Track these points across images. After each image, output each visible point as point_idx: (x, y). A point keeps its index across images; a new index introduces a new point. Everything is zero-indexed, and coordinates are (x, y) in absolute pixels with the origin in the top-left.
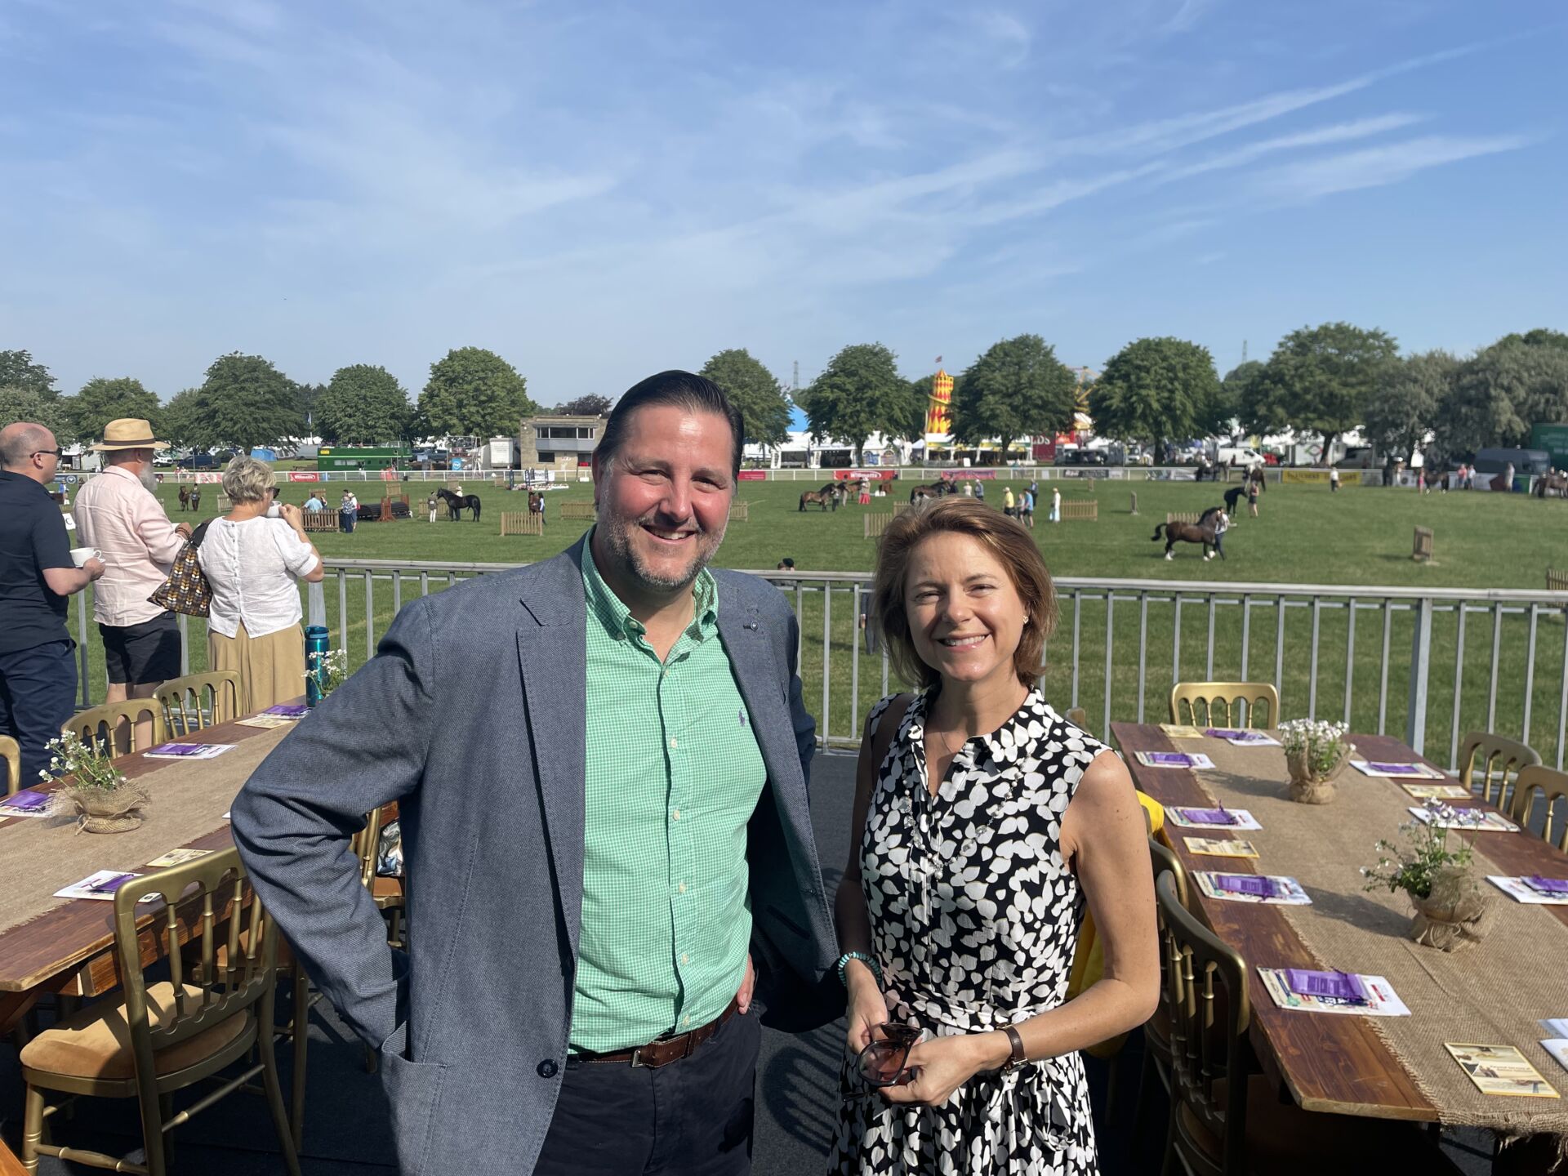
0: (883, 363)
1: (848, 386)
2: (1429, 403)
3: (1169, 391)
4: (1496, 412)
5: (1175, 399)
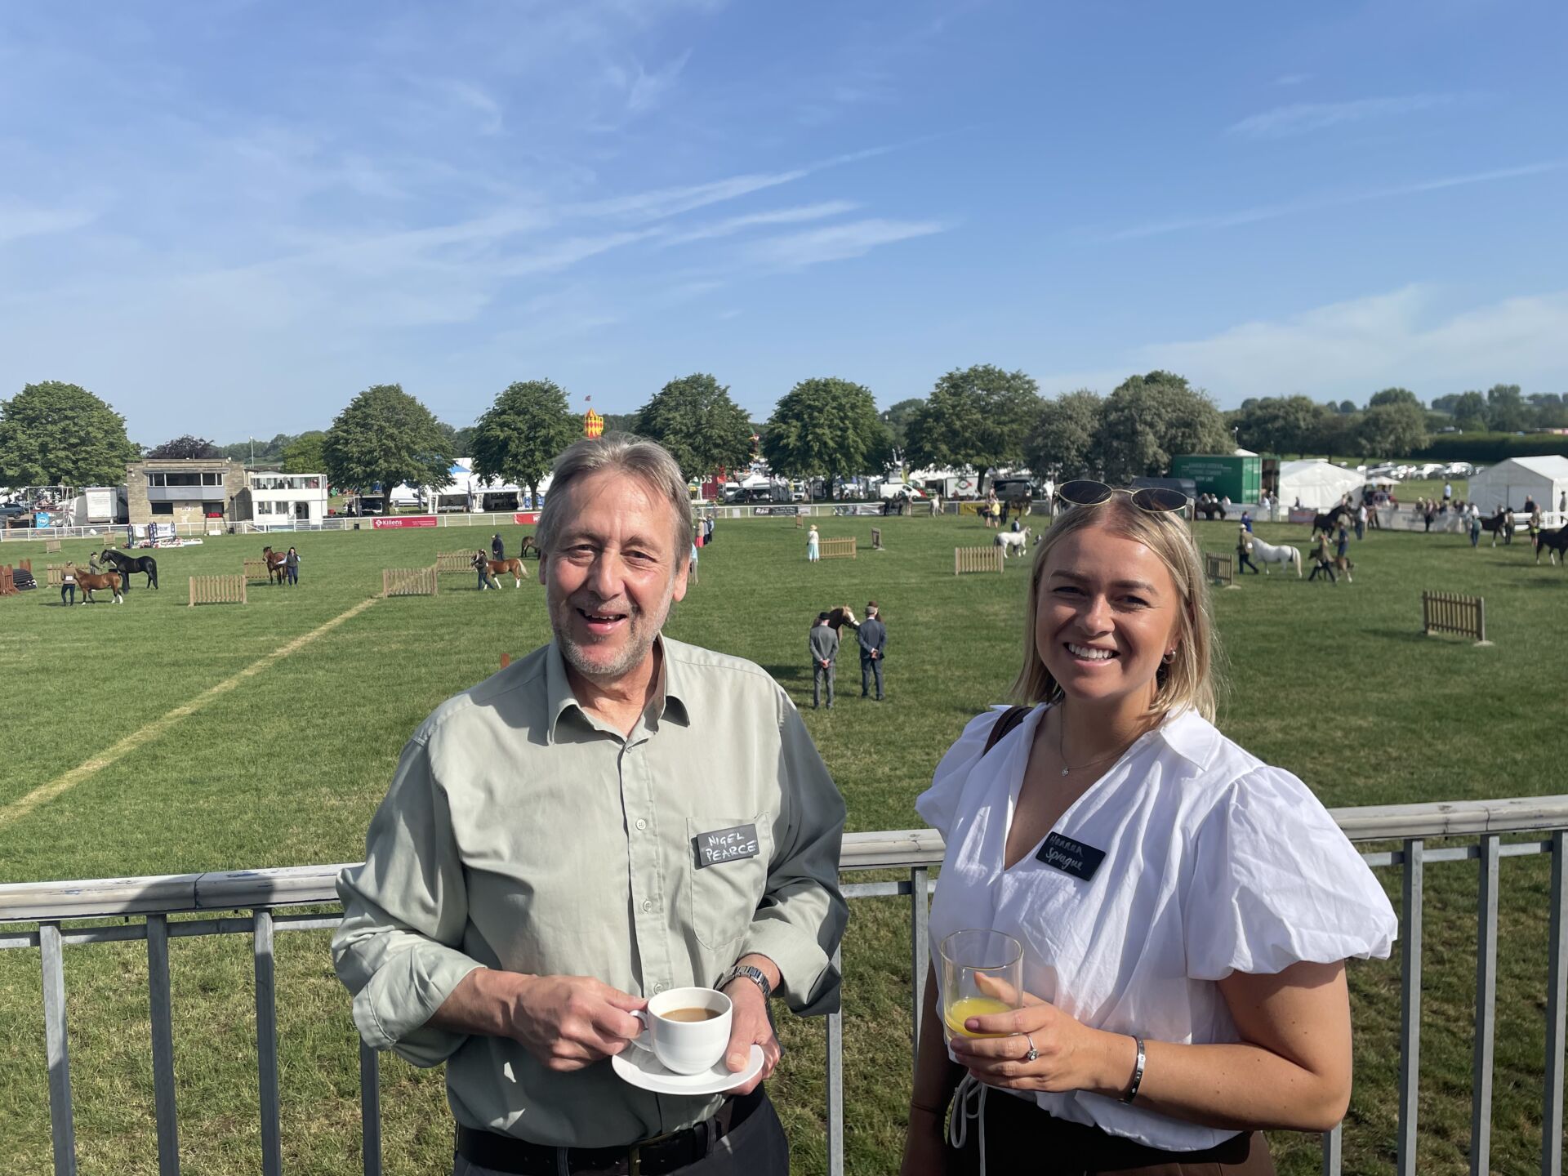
0: (554, 401)
2: (1083, 437)
3: (841, 429)
4: (1144, 445)
5: (848, 438)
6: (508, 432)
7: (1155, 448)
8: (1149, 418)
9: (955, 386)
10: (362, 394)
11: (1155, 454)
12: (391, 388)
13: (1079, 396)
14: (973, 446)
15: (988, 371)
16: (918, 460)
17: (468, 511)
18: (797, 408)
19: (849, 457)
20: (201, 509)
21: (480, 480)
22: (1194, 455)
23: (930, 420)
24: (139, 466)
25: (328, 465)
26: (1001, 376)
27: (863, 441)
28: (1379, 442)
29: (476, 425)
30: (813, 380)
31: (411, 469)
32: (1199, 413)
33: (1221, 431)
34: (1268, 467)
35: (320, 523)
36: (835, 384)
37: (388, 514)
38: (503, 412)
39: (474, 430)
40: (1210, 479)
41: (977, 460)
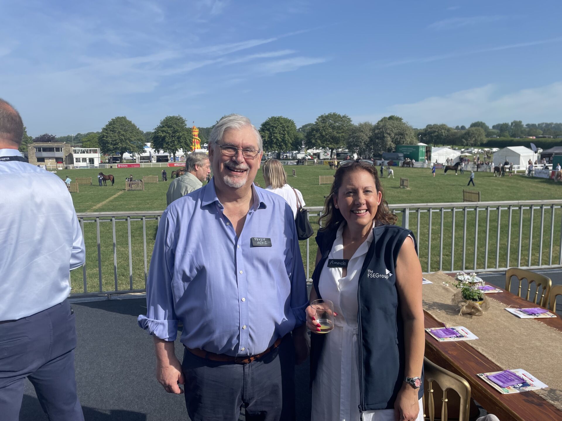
1: (169, 131)
2: (367, 139)
3: (283, 134)
4: (387, 141)
5: (285, 138)
6: (165, 134)
7: (390, 142)
8: (389, 132)
9: (324, 120)
10: (112, 119)
11: (390, 144)
12: (122, 117)
13: (365, 124)
14: (329, 141)
15: (335, 115)
16: (310, 145)
17: (151, 162)
18: (268, 127)
19: (286, 144)
20: (55, 160)
21: (155, 151)
22: (404, 145)
23: (315, 132)
24: (32, 145)
25: (100, 145)
26: (339, 116)
27: (291, 139)
28: (469, 141)
29: (154, 131)
30: (274, 117)
31: (130, 147)
32: (406, 130)
33: (413, 137)
34: (428, 149)
35: (98, 166)
36: (281, 118)
37: (122, 163)
38: (163, 127)
39: (153, 133)
40: (408, 153)
41: (330, 146)
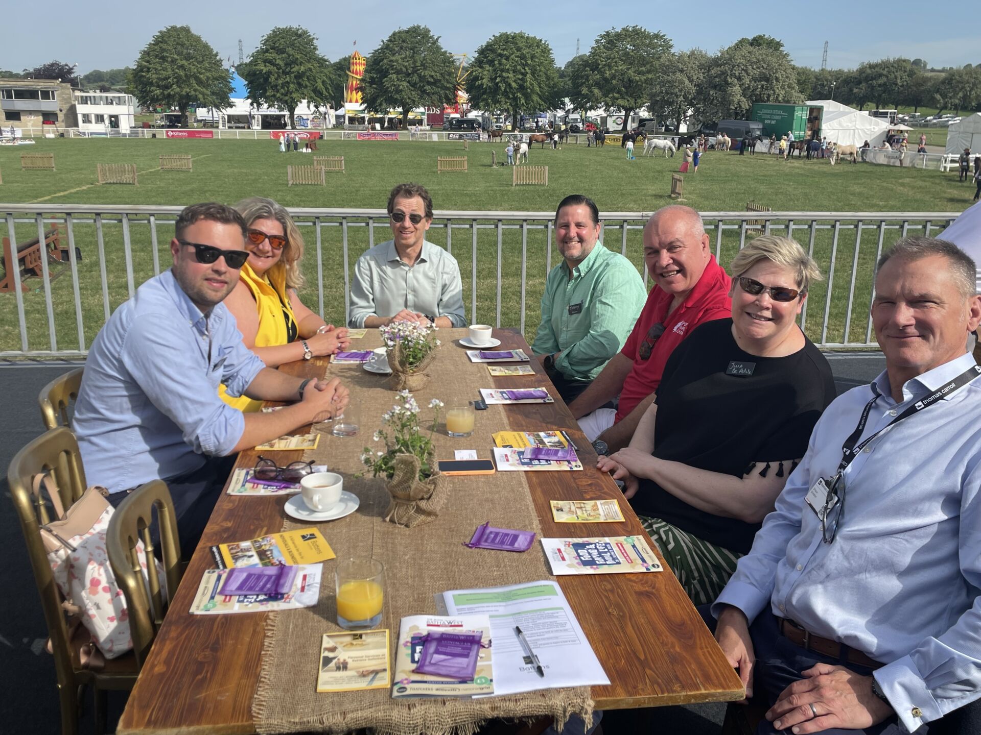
0: (307, 44)
1: (278, 62)
2: (690, 86)
4: (732, 94)
5: (527, 81)
6: (270, 67)
7: (740, 97)
8: (738, 73)
9: (610, 42)
10: (160, 32)
11: (739, 101)
12: (183, 29)
13: (692, 54)
14: (619, 91)
15: (636, 31)
18: (491, 56)
20: (41, 118)
22: (768, 103)
26: (646, 35)
27: (539, 84)
29: (248, 61)
30: (505, 34)
33: (793, 85)
34: (814, 113)
35: (128, 132)
36: (522, 37)
40: (774, 122)
